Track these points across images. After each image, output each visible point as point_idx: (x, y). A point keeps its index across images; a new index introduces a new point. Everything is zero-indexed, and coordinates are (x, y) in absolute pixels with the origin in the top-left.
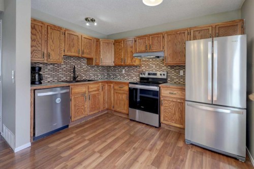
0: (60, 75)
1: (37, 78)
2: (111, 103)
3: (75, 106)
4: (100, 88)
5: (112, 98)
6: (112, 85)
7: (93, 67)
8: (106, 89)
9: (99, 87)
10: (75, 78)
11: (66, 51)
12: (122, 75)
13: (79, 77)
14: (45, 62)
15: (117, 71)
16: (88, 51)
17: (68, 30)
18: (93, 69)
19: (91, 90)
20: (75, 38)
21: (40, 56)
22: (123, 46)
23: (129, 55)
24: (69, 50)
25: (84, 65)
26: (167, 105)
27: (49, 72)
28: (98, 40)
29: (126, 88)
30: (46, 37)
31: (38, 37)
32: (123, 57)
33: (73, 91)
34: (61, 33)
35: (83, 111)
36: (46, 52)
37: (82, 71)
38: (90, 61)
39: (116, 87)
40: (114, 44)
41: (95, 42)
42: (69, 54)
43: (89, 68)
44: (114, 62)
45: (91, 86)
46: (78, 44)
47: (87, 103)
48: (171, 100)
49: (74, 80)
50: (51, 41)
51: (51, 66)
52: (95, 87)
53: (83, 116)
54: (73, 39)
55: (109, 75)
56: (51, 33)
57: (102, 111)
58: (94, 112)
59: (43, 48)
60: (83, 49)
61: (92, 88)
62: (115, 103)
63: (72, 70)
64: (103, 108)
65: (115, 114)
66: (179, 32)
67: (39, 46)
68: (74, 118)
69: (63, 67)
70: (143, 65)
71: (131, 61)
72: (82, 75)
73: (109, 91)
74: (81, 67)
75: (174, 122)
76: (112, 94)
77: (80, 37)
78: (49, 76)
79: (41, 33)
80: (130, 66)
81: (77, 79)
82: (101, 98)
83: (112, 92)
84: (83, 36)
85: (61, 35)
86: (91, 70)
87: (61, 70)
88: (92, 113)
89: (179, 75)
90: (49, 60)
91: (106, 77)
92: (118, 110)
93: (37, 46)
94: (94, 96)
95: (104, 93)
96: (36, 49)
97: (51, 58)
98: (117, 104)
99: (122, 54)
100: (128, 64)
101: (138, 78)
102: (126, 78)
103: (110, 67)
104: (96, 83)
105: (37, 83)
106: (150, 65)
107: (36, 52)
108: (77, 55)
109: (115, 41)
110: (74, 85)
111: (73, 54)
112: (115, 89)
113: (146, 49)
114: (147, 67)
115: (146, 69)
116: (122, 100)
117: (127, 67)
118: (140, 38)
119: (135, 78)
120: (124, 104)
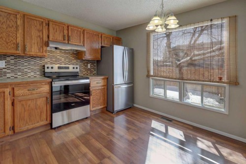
39: (20, 92)
71: (39, 50)
89: (87, 68)
92: (25, 127)
106: (58, 57)
113: (64, 40)
114: (54, 60)
115: (51, 61)
116: (36, 108)
117: (13, 58)
118: (55, 23)
119: (32, 74)
120: (41, 113)
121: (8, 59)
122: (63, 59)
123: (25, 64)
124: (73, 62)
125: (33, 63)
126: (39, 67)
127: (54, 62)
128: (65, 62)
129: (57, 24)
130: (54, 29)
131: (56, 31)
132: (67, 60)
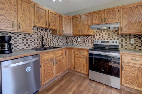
0: (31, 44)
1: (7, 47)
2: (72, 65)
3: (44, 71)
4: (64, 54)
5: (73, 61)
6: (73, 51)
7: (56, 37)
8: (68, 53)
9: (63, 52)
10: (43, 46)
11: (35, 23)
12: (78, 42)
13: (46, 45)
14: (16, 31)
15: (74, 39)
16: (53, 24)
17: (37, 4)
18: (56, 38)
19: (57, 56)
20: (43, 12)
21: (10, 25)
22: (80, 20)
23: (86, 27)
24: (38, 22)
25: (50, 35)
26: (128, 70)
27: (20, 41)
28: (60, 16)
29: (86, 54)
30: (16, 7)
31: (7, 7)
32: (80, 28)
33: (42, 58)
34: (31, 6)
35: (51, 74)
36: (16, 22)
37: (49, 39)
38: (54, 31)
39: (76, 52)
40: (73, 19)
41: (59, 17)
42: (38, 25)
43: (54, 37)
44: (73, 33)
45: (57, 52)
46: (45, 17)
47: (54, 67)
48: (133, 65)
49: (42, 47)
50: (21, 12)
51: (23, 36)
52: (60, 53)
53: (52, 78)
54: (42, 13)
55: (67, 42)
56: (21, 4)
57: (65, 71)
58: (60, 74)
59: (13, 17)
60: (49, 21)
61: (58, 54)
62: (75, 65)
63: (41, 39)
64: (66, 69)
65: (75, 73)
66: (136, 5)
67: (8, 16)
68: (44, 82)
69: (33, 36)
70: (95, 35)
71: (88, 31)
72: (48, 43)
73: (70, 55)
74: (47, 37)
75: (136, 85)
76: (73, 58)
77: (47, 11)
78: (20, 45)
79: (11, 3)
80: (84, 36)
81: (45, 46)
82: (64, 61)
83: (73, 56)
84: (49, 11)
85: (31, 8)
86: (55, 39)
87: (31, 39)
88: (58, 74)
89: (130, 43)
90: (19, 30)
91: (65, 44)
92: (78, 70)
93: (6, 15)
94: (60, 60)
95: (66, 57)
96: (4, 18)
97: (21, 28)
98: (77, 65)
99: (80, 26)
100: (85, 34)
101: (92, 44)
102: (81, 44)
103: (68, 36)
104: (61, 49)
105: (7, 52)
106: (102, 34)
107: (5, 21)
108: (45, 26)
109: (73, 16)
110: (44, 53)
111: (41, 25)
112: (75, 54)
113: (102, 22)
114: (100, 36)
115: (98, 38)
116: (82, 63)
117: (82, 37)
118: (96, 13)
119: (89, 45)
120: (84, 66)
121: (81, 37)
122: (106, 36)
123: (86, 40)
124: (114, 37)
125: (89, 39)
126: (92, 41)
127: (100, 38)
128: (107, 38)
129: (97, 13)
130: (95, 17)
131: (97, 18)
132: (109, 36)
